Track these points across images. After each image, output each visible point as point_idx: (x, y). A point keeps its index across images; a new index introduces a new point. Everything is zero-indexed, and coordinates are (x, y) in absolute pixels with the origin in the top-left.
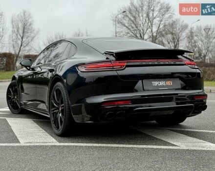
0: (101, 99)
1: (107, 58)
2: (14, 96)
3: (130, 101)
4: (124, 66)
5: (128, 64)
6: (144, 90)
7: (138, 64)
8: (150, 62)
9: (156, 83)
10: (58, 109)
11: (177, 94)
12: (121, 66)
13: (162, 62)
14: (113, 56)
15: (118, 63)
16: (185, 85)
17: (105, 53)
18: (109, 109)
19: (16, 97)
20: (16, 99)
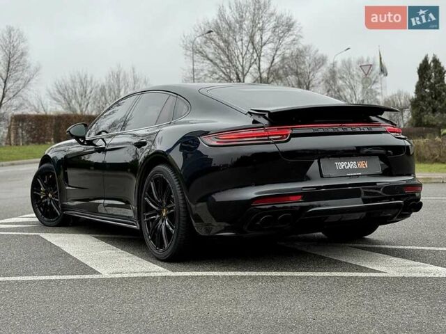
0: (251, 193)
1: (255, 122)
2: (47, 192)
3: (300, 197)
4: (287, 135)
5: (295, 131)
6: (322, 176)
7: (311, 131)
8: (331, 127)
9: (341, 165)
10: (160, 213)
11: (375, 183)
12: (283, 135)
13: (350, 127)
14: (265, 118)
15: (275, 129)
16: (386, 167)
17: (249, 112)
18: (265, 209)
19: (50, 195)
20: (51, 199)
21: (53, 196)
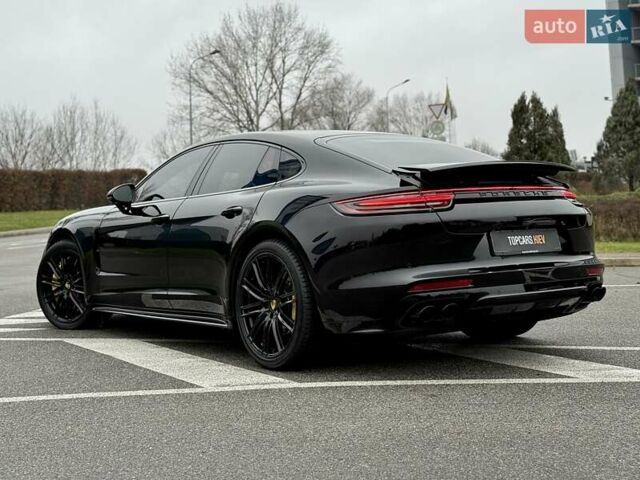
0: (407, 276)
1: (403, 183)
2: (62, 281)
3: (471, 280)
4: (449, 201)
5: (459, 196)
6: (493, 254)
7: (477, 196)
8: (500, 191)
10: (267, 305)
11: (552, 264)
12: (443, 201)
14: (416, 178)
17: (394, 171)
19: (67, 285)
20: (69, 291)
21: (72, 287)
